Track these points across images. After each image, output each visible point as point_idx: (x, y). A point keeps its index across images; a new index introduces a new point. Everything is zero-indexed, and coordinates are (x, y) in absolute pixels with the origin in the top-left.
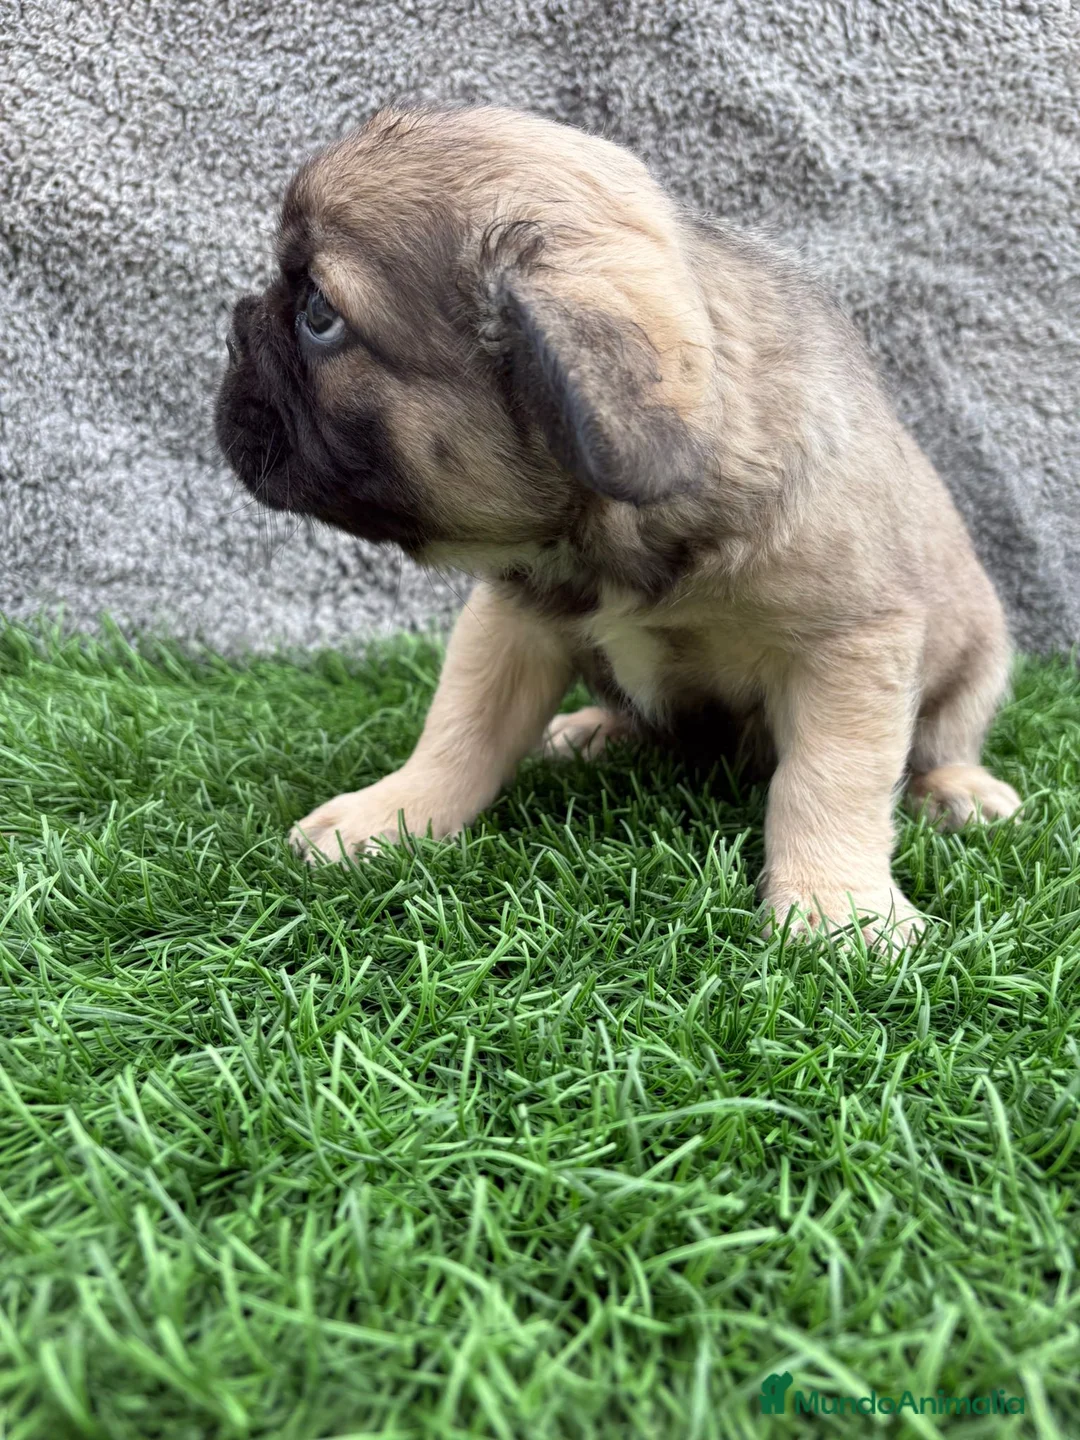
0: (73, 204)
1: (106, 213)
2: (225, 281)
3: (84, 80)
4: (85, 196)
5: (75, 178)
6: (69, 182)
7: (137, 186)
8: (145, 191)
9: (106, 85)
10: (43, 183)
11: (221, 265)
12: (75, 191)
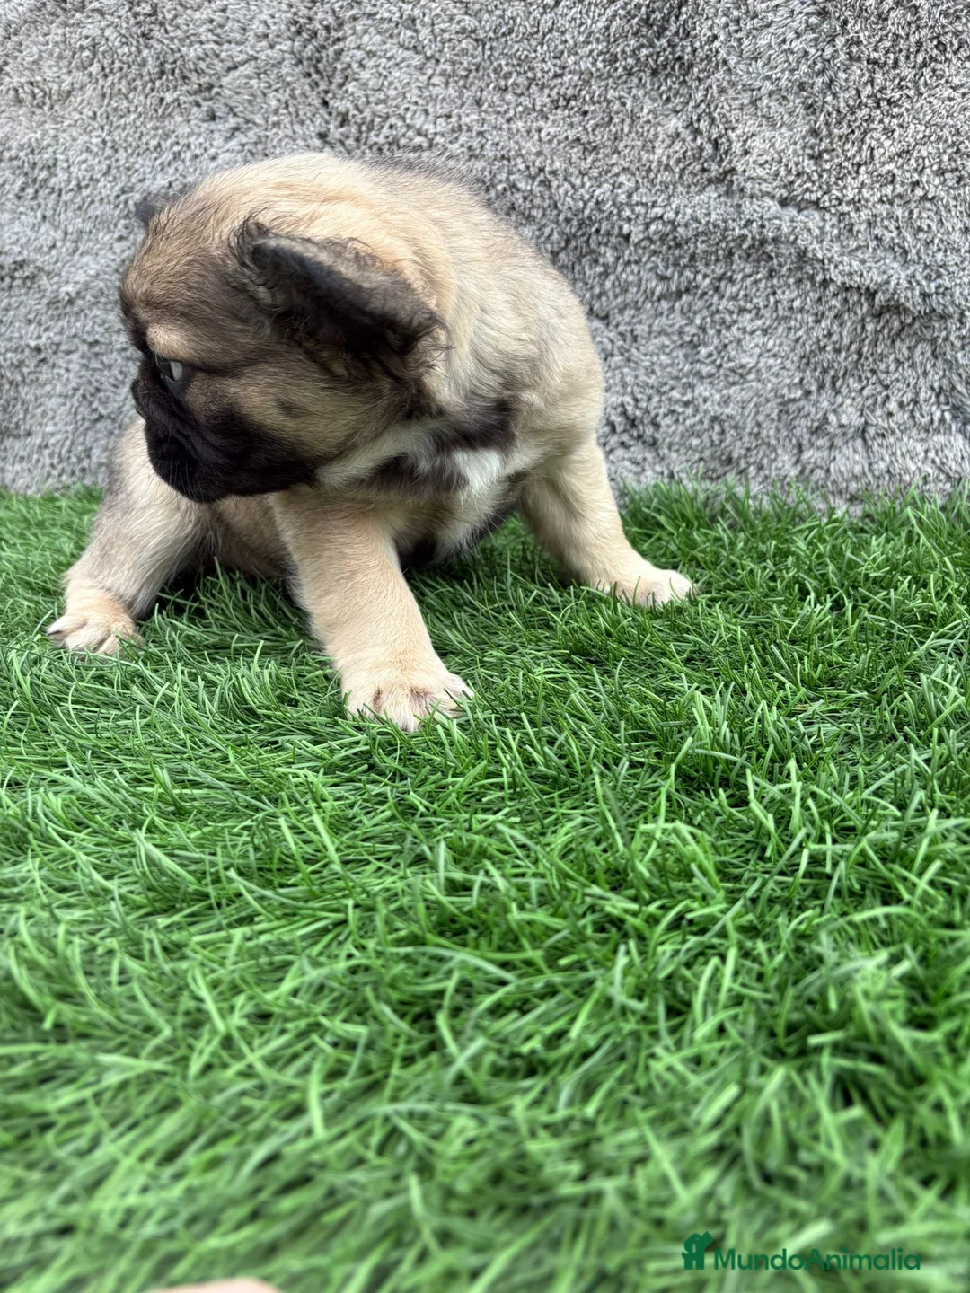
0: (403, 141)
1: (425, 145)
2: (514, 186)
3: (409, 33)
4: (410, 133)
5: (403, 118)
6: (400, 123)
7: (449, 116)
8: (454, 119)
9: (425, 33)
10: (382, 127)
11: (510, 173)
12: (404, 130)
